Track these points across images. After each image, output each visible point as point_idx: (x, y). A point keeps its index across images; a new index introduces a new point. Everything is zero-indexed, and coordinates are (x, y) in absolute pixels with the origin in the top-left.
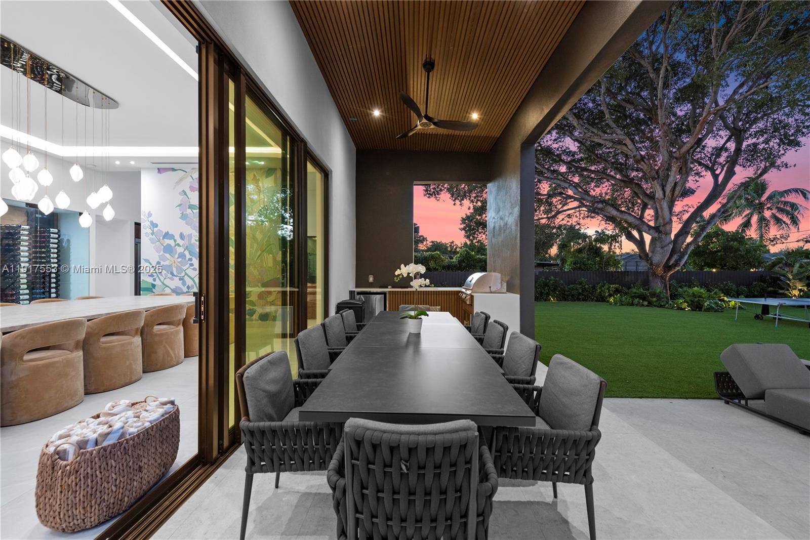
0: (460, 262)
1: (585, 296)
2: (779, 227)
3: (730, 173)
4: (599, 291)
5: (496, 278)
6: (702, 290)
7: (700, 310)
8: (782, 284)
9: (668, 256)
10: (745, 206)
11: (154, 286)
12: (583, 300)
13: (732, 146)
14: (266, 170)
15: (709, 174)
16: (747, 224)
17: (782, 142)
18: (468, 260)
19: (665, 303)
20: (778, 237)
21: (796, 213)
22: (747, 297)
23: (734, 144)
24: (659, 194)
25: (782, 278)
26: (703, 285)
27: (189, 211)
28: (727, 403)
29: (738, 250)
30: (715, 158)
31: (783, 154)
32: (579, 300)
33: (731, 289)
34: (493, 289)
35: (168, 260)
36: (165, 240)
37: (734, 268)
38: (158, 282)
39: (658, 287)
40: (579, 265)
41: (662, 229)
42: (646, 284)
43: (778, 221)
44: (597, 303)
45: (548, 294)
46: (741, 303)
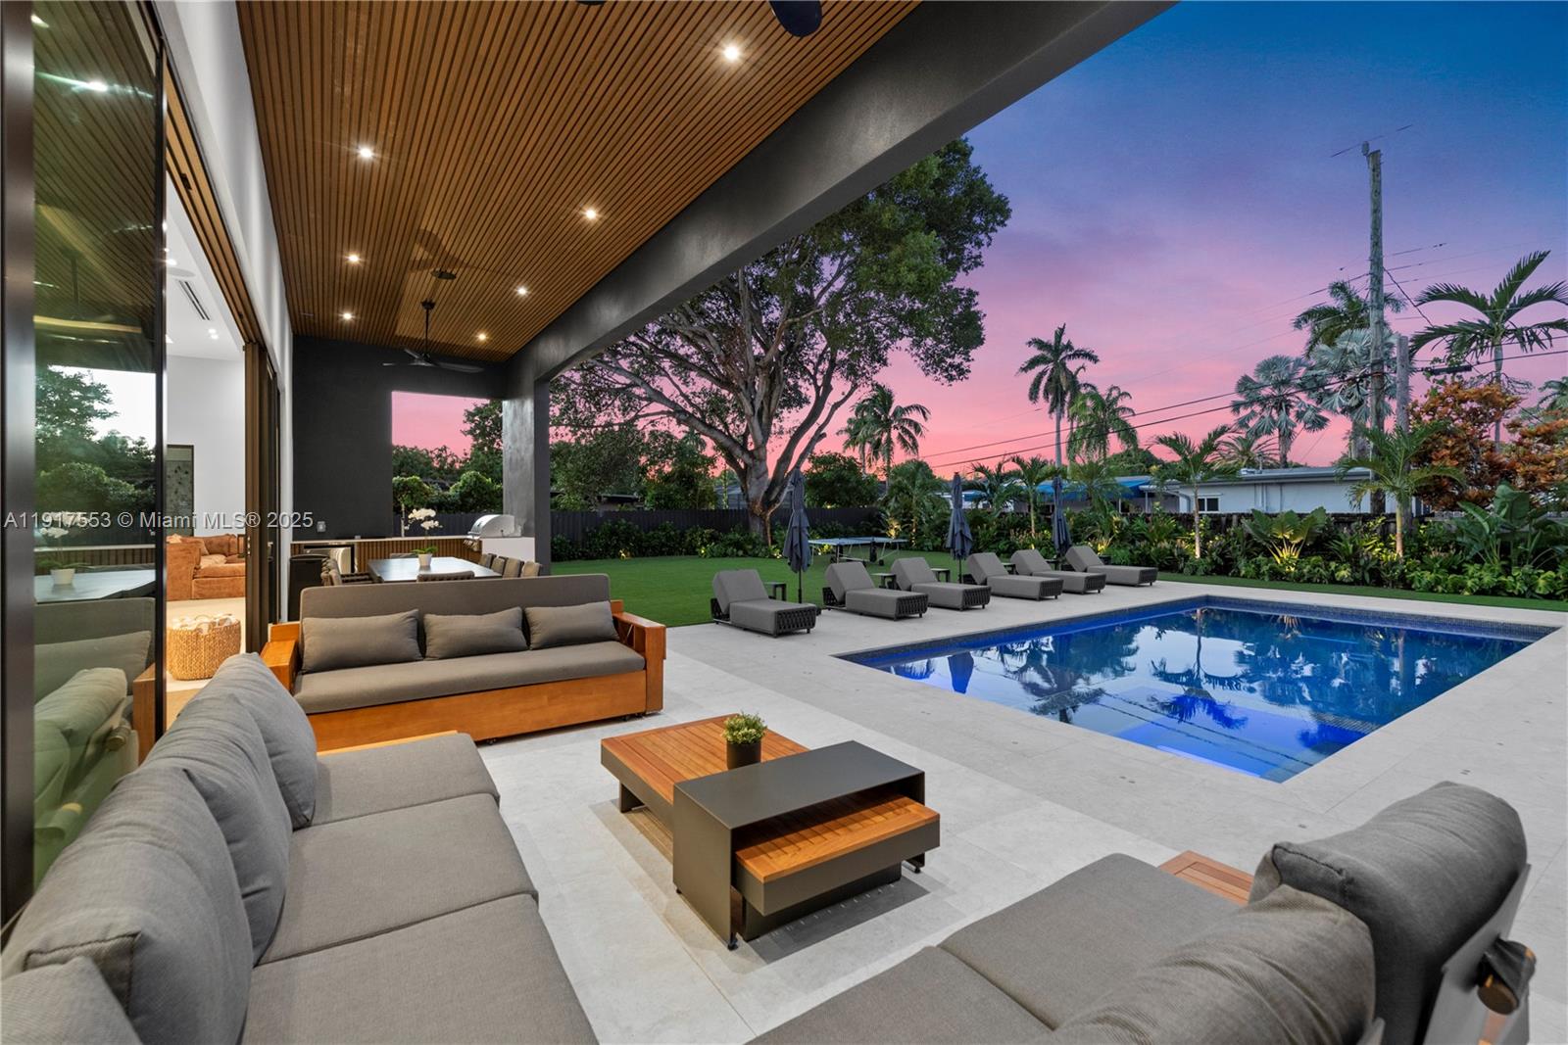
0: (463, 496)
1: (670, 547)
4: (689, 538)
5: (510, 522)
9: (766, 489)
18: (478, 492)
19: (759, 551)
25: (883, 515)
32: (662, 554)
34: (505, 534)
39: (757, 529)
40: (664, 501)
41: (755, 454)
42: (743, 526)
44: (684, 557)
45: (617, 548)
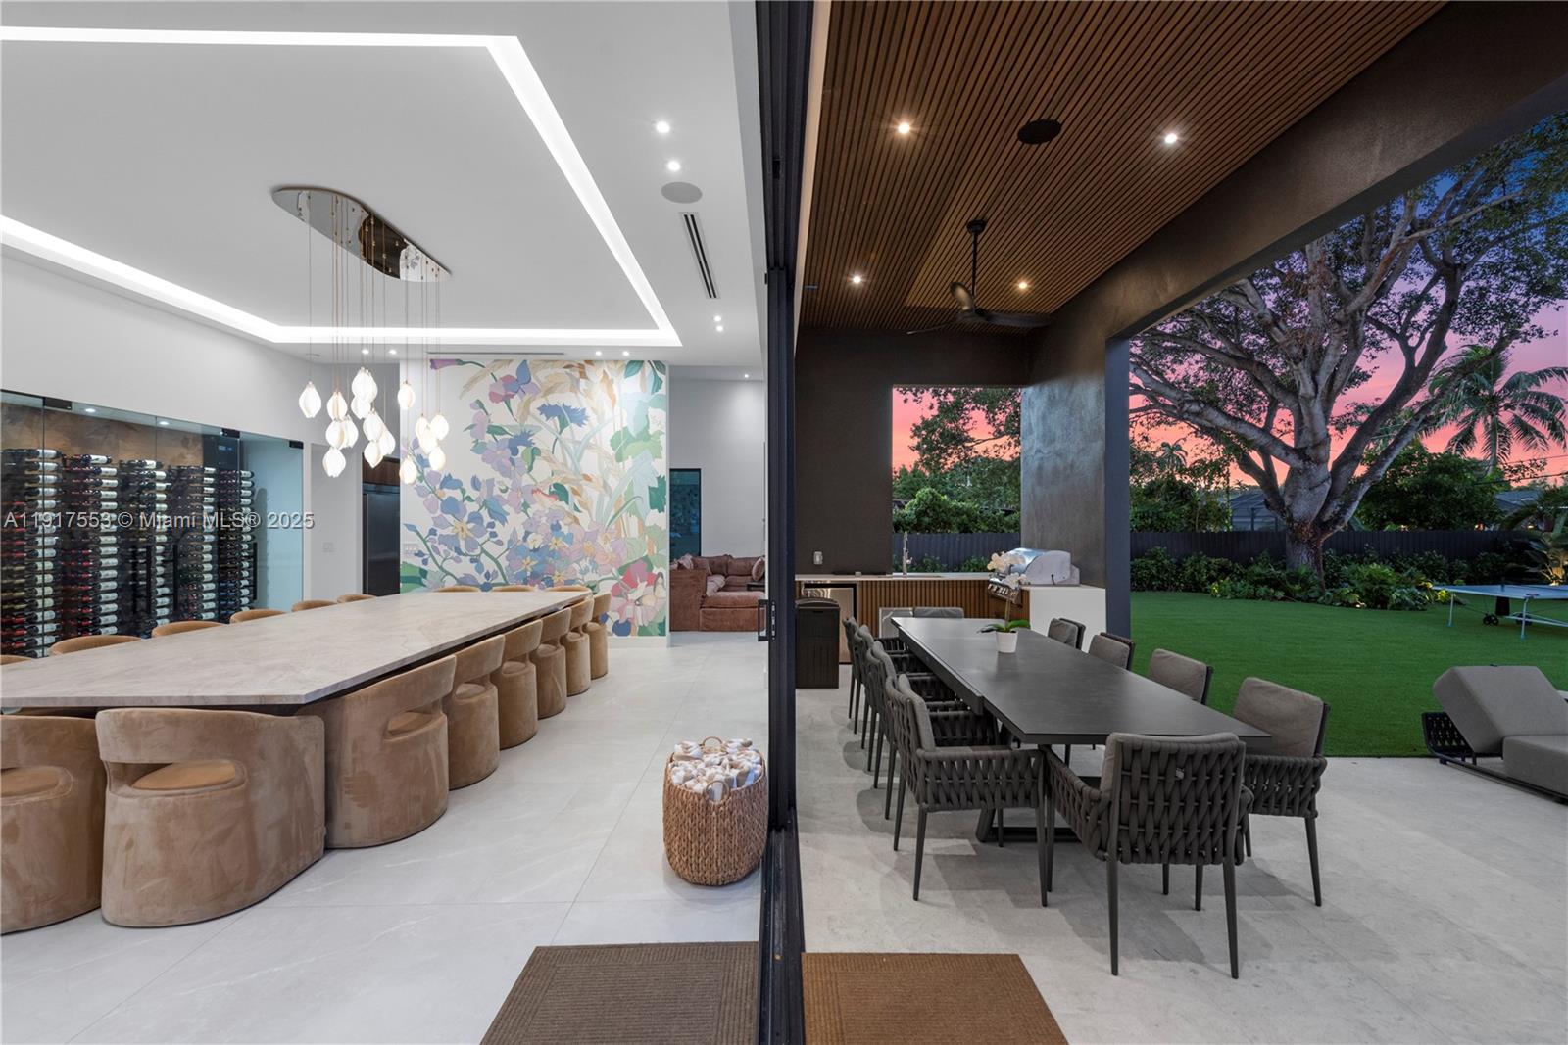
0: (920, 514)
1: (1163, 580)
2: (1528, 442)
3: (1437, 346)
4: (1190, 570)
5: (1062, 561)
6: (1386, 570)
7: (1384, 607)
8: (1532, 557)
9: (1323, 503)
10: (1464, 402)
11: (424, 573)
12: (1159, 589)
13: (1439, 293)
14: (627, 363)
15: (1396, 344)
16: (1466, 438)
17: (1532, 289)
18: (934, 510)
19: (1316, 594)
20: (1527, 464)
21: (1558, 416)
22: (1469, 582)
23: (1444, 291)
24: (1306, 388)
25: (1533, 544)
26: (1385, 558)
27: (489, 437)
28: (1444, 762)
29: (1451, 490)
30: (1410, 316)
31: (1534, 311)
32: (1151, 587)
33: (1439, 566)
34: (1057, 580)
35: (451, 526)
36: (445, 490)
37: (1445, 525)
38: (431, 567)
39: (1303, 561)
40: (1150, 521)
41: (1310, 452)
42: (1279, 557)
43: (1526, 431)
44: (1186, 594)
46: (1457, 593)
